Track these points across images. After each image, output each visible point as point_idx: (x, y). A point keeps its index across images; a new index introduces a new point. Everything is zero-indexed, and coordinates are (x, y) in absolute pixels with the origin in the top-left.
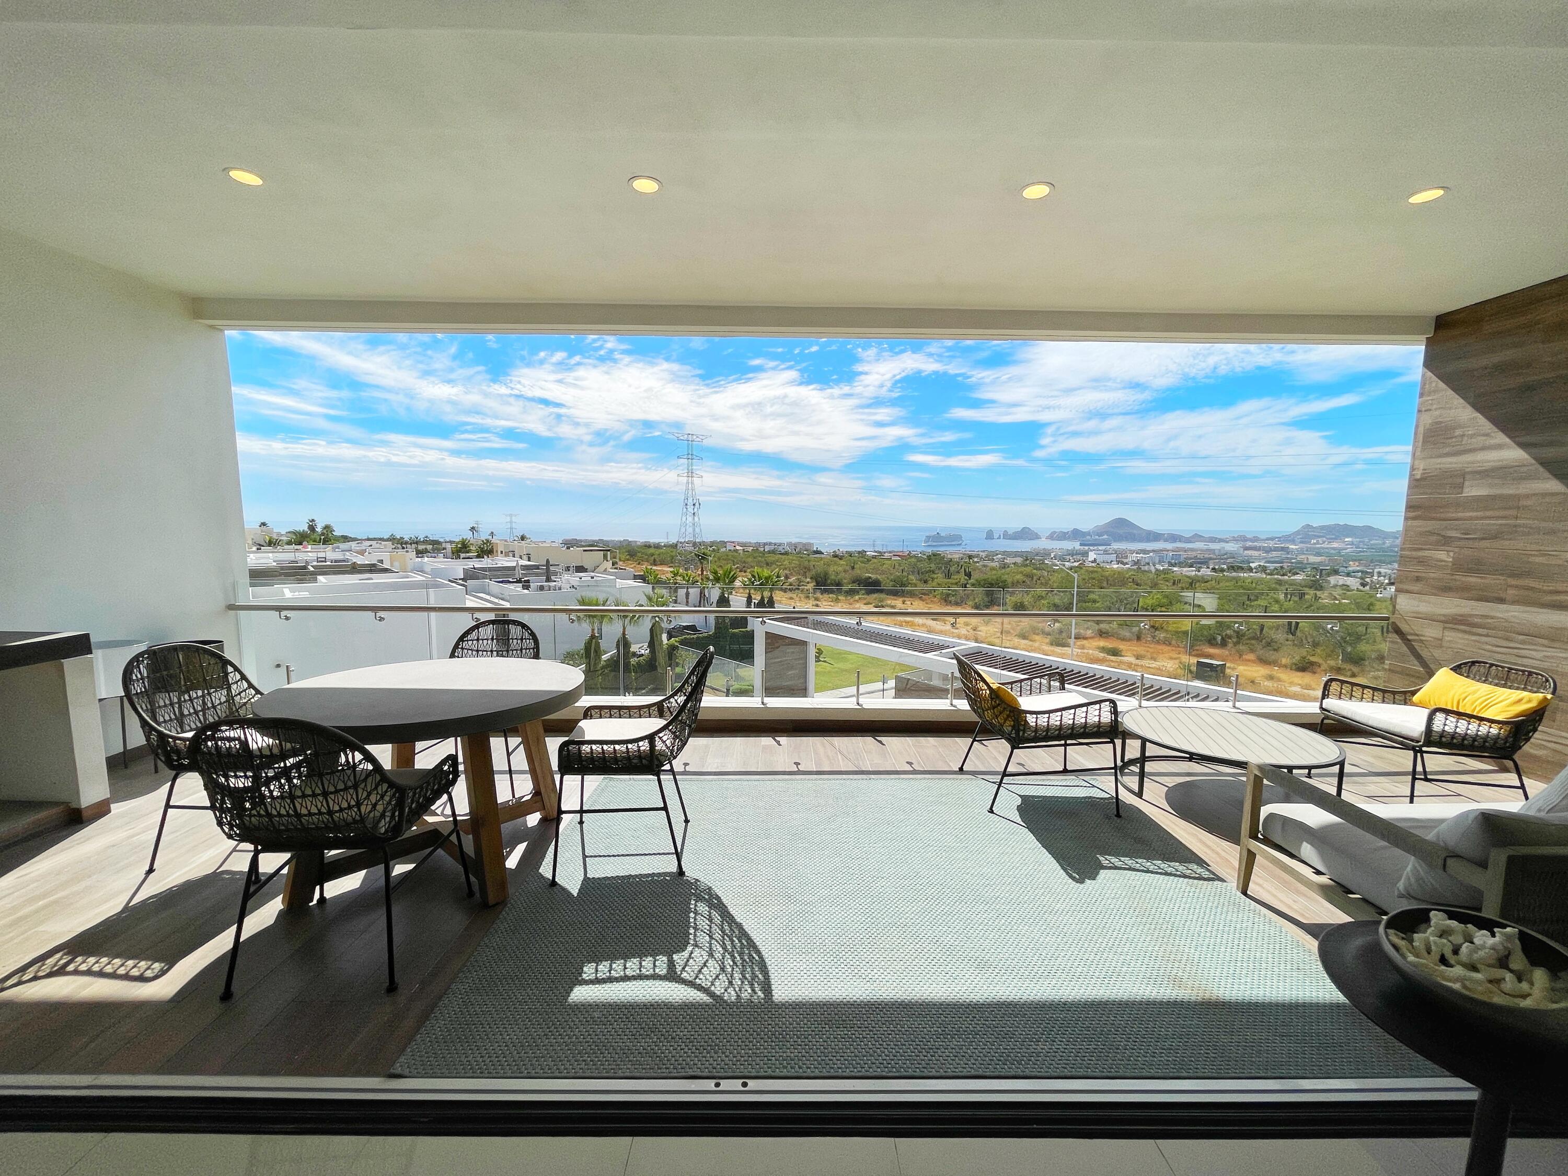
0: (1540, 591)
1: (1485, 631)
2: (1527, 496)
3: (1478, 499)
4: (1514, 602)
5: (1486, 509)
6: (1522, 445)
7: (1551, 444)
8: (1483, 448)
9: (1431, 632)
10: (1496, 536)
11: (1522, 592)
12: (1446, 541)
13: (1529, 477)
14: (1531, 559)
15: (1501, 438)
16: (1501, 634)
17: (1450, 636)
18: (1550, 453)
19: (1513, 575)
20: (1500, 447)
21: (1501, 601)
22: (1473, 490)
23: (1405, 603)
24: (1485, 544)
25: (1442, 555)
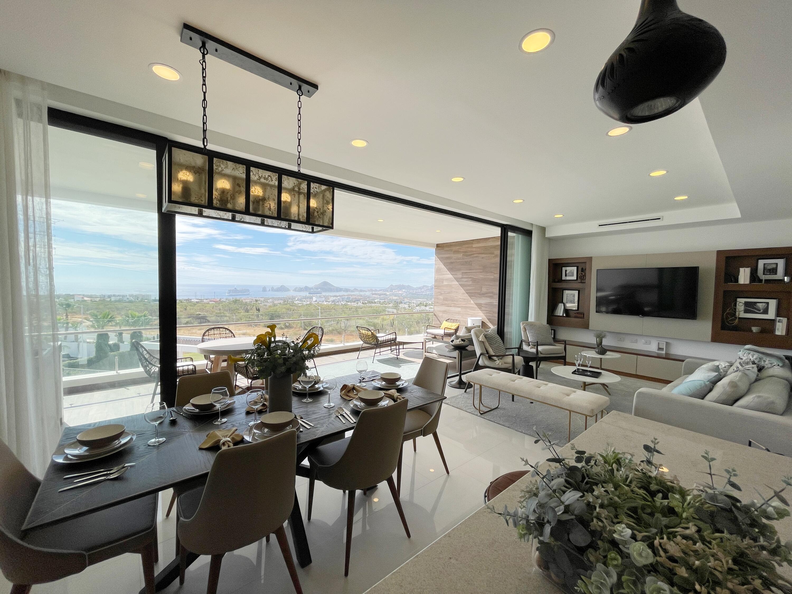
0: (456, 304)
2: (453, 285)
3: (446, 285)
4: (453, 307)
5: (447, 287)
6: (452, 274)
7: (456, 275)
8: (446, 274)
9: (440, 314)
10: (449, 293)
12: (441, 294)
14: (455, 298)
15: (448, 272)
16: (451, 313)
17: (444, 315)
18: (456, 276)
19: (452, 301)
20: (448, 274)
21: (451, 306)
22: (445, 283)
23: (436, 308)
24: (448, 295)
25: (441, 297)
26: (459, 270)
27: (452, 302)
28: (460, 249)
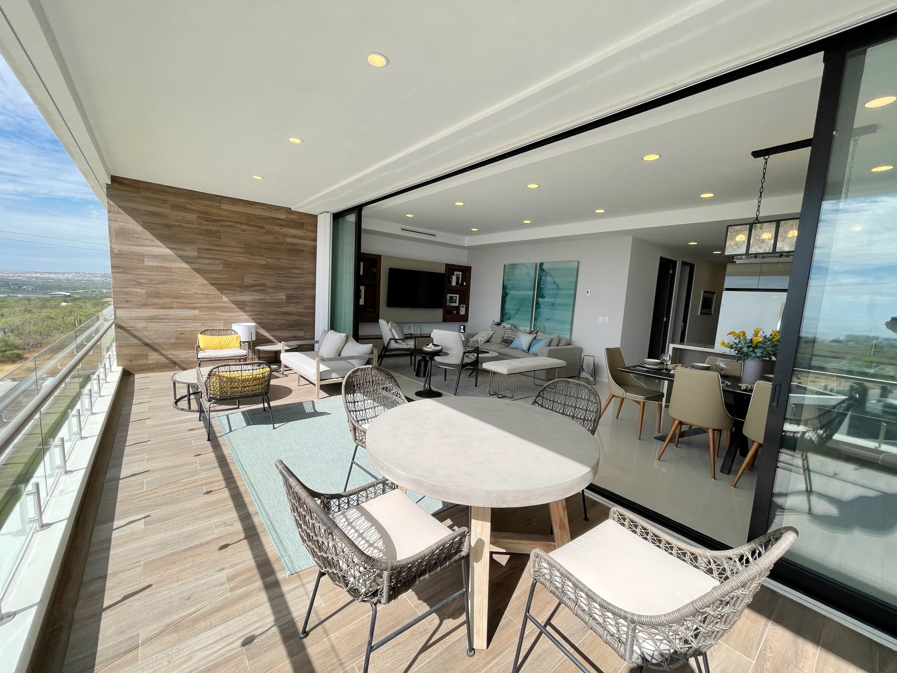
0: (187, 303)
1: (167, 321)
2: (175, 268)
3: (153, 267)
4: (177, 308)
5: (156, 271)
6: (169, 248)
7: (181, 249)
8: (151, 246)
9: (140, 325)
10: (164, 283)
11: (179, 304)
12: (139, 284)
13: (173, 261)
14: (181, 292)
15: (159, 243)
16: (174, 321)
17: (151, 325)
18: (182, 253)
20: (158, 247)
21: (172, 308)
22: (149, 263)
23: (122, 313)
24: (160, 286)
25: (139, 290)
26: (190, 242)
27: (174, 300)
28: (189, 204)
